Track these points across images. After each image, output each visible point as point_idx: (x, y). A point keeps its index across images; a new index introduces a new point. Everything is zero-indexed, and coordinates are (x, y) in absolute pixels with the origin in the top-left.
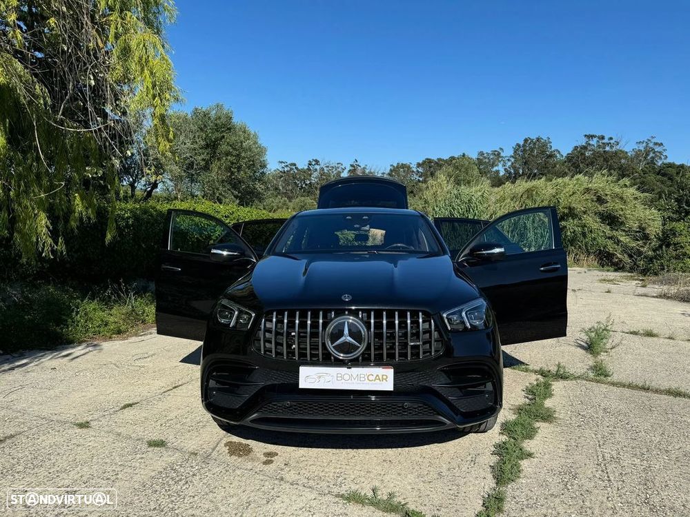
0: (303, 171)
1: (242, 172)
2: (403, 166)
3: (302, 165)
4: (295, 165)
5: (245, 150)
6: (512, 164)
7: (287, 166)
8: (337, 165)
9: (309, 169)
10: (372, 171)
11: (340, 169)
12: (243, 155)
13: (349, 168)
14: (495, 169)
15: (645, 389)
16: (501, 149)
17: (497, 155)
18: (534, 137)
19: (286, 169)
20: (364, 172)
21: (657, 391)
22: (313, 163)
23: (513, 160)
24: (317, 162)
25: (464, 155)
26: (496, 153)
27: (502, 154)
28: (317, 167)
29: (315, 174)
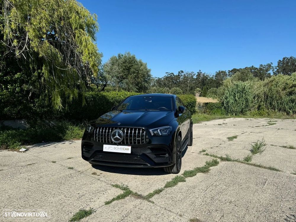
0: (176, 76)
1: (139, 79)
2: (222, 72)
3: (176, 74)
4: (173, 74)
5: (141, 71)
6: (277, 70)
7: (169, 74)
8: (191, 73)
9: (179, 75)
10: (208, 75)
11: (193, 75)
12: (140, 72)
13: (197, 74)
14: (269, 72)
15: (259, 166)
16: (271, 63)
17: (269, 66)
18: (289, 57)
19: (169, 76)
20: (204, 76)
21: (265, 168)
22: (181, 72)
23: (278, 68)
24: (182, 72)
25: (253, 66)
26: (269, 65)
27: (272, 66)
28: (183, 74)
29: (182, 77)
